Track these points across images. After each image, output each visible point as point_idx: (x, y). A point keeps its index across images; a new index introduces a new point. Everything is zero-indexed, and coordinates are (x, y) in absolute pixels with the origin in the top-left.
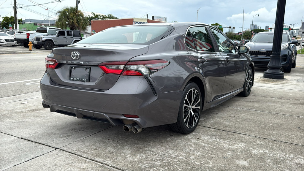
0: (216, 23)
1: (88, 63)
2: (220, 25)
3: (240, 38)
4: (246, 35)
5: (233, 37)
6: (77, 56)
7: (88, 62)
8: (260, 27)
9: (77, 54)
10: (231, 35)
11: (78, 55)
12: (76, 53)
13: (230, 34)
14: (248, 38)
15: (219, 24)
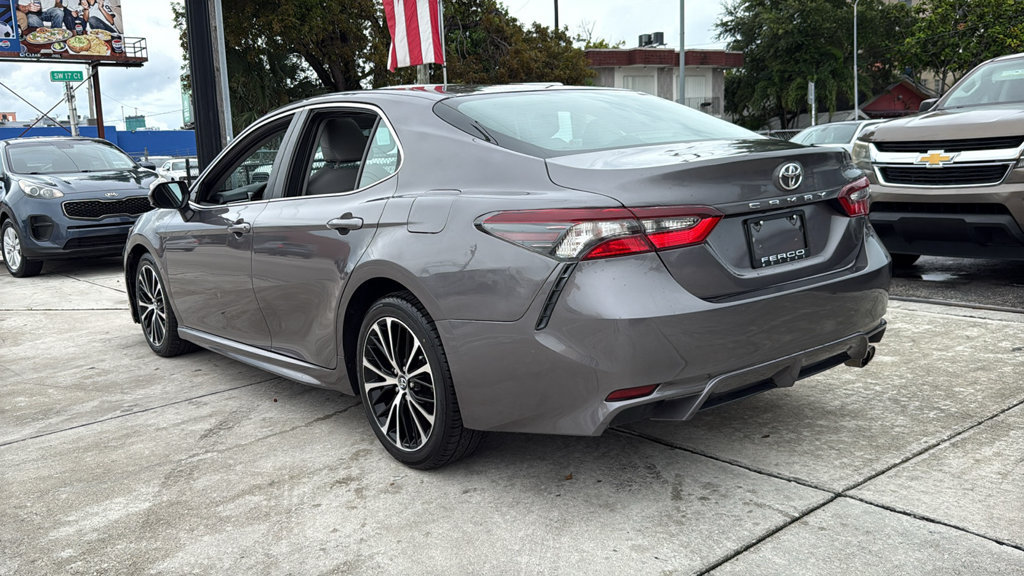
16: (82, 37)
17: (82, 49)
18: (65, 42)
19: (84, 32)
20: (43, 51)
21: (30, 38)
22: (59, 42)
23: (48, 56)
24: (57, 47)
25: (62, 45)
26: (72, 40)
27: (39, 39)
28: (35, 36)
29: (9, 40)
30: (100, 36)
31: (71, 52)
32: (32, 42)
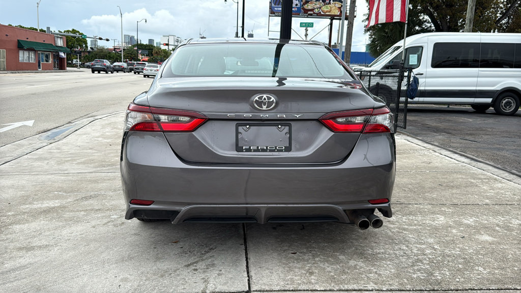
0: (73, 30)
1: (298, 116)
2: (81, 32)
3: (119, 58)
4: (128, 54)
5: (106, 56)
6: (270, 104)
7: (298, 113)
8: (140, 41)
9: (271, 100)
10: (102, 52)
11: (273, 101)
12: (269, 98)
13: (101, 49)
14: (132, 59)
15: (78, 32)
16: (328, 6)
17: (327, 12)
18: (320, 8)
19: (330, 3)
20: (309, 13)
21: (306, 7)
22: (317, 8)
23: (311, 15)
24: (316, 11)
25: (319, 9)
26: (324, 7)
27: (309, 7)
28: (308, 6)
29: (297, 8)
30: (336, 5)
31: (322, 13)
32: (306, 8)
